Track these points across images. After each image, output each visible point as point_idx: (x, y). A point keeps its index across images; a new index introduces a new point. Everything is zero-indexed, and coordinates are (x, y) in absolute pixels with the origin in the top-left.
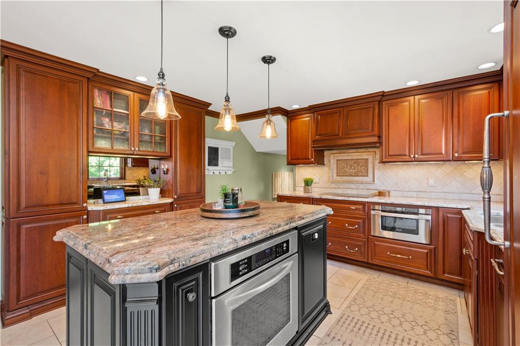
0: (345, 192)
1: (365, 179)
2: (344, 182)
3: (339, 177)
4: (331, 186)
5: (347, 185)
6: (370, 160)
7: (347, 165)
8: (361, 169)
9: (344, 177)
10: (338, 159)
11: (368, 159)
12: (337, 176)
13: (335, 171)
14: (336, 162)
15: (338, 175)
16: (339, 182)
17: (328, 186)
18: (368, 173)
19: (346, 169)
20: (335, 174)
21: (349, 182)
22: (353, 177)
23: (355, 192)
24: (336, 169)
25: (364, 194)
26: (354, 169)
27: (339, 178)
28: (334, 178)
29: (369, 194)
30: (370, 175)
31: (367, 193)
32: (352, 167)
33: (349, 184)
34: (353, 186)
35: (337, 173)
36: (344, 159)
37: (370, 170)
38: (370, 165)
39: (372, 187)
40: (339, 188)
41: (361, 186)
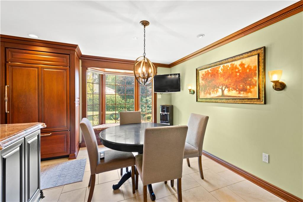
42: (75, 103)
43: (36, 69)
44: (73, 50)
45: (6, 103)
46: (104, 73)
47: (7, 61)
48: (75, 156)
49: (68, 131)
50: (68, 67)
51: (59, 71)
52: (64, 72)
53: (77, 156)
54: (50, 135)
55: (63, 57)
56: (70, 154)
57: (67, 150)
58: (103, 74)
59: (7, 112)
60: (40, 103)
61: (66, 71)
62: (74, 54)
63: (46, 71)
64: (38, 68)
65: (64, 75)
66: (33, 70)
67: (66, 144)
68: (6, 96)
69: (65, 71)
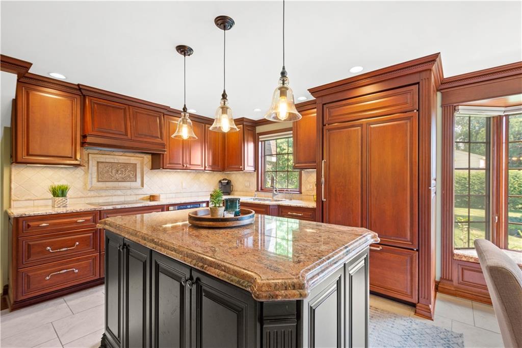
0: (110, 201)
1: (133, 184)
2: (107, 189)
3: (100, 183)
4: (89, 194)
5: (111, 192)
6: (138, 166)
7: (112, 170)
8: (128, 173)
9: (107, 183)
10: (99, 161)
11: (136, 164)
12: (98, 181)
13: (95, 175)
14: (96, 165)
15: (100, 180)
16: (102, 189)
17: (82, 195)
18: (136, 178)
19: (111, 174)
20: (95, 180)
21: (115, 188)
22: (120, 183)
23: (122, 199)
24: (96, 174)
25: (132, 199)
26: (120, 174)
27: (101, 185)
28: (93, 184)
29: (137, 199)
30: (139, 180)
31: (135, 199)
32: (119, 172)
33: (114, 191)
34: (119, 192)
35: (98, 179)
36: (107, 161)
37: (139, 175)
38: (139, 170)
39: (140, 192)
40: (102, 196)
41: (129, 192)
42: (429, 191)
43: (359, 128)
44: (428, 70)
45: (323, 186)
46: (505, 112)
47: (324, 124)
48: (430, 313)
49: (413, 250)
50: (415, 111)
51: (397, 125)
52: (406, 123)
53: (433, 313)
54: (379, 249)
55: (406, 93)
56: (418, 302)
57: (412, 292)
58: (502, 114)
59: (323, 200)
60: (364, 187)
61: (410, 121)
62: (429, 79)
63: (374, 128)
64: (361, 125)
65: (407, 130)
66: (355, 130)
67: (409, 278)
68: (323, 176)
69: (408, 121)
